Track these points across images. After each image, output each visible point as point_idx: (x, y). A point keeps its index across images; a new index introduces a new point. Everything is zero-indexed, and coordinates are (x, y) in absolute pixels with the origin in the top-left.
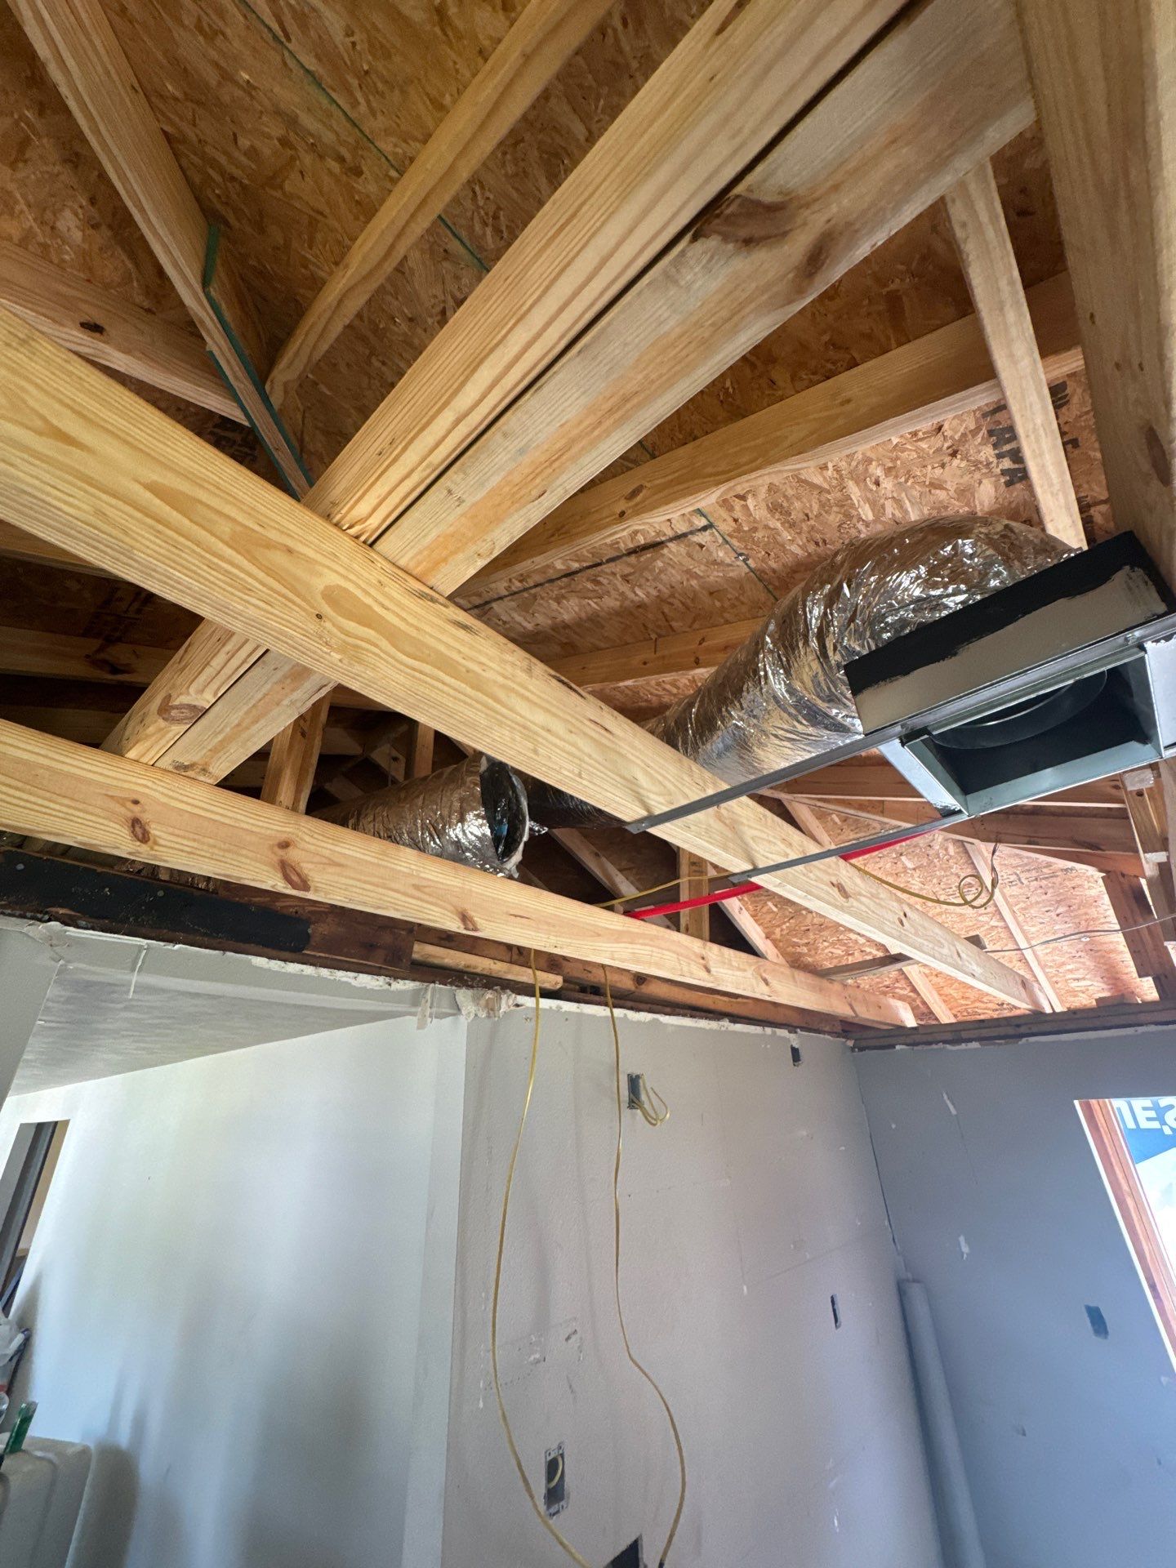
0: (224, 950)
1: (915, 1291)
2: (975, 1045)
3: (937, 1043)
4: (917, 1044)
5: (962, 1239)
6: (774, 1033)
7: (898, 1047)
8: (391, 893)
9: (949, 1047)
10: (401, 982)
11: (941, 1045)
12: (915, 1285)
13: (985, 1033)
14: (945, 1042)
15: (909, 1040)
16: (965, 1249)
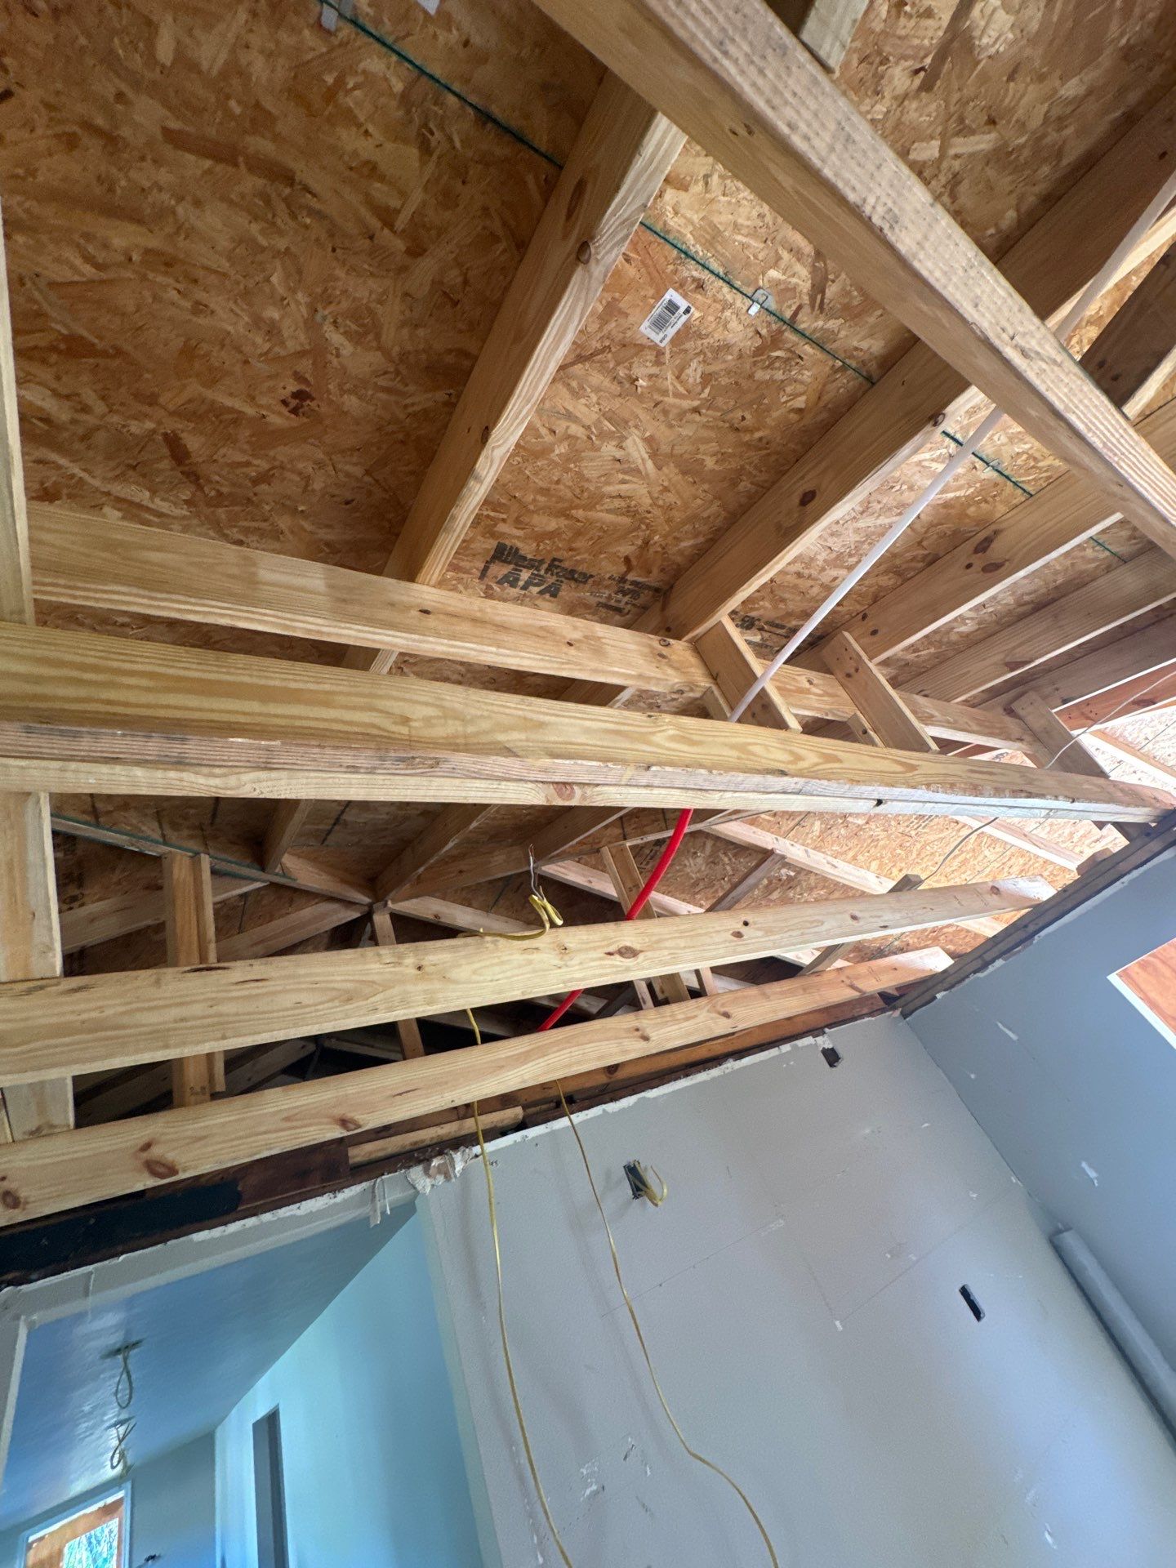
0: (165, 1241)
1: (1069, 1240)
2: (999, 963)
3: (967, 977)
4: (953, 986)
5: (1084, 1165)
6: (796, 1047)
7: (939, 996)
8: (260, 1137)
9: (979, 975)
10: (346, 1190)
11: (972, 977)
12: (1066, 1234)
13: (1002, 947)
14: (975, 972)
15: (946, 985)
16: (1092, 1174)
